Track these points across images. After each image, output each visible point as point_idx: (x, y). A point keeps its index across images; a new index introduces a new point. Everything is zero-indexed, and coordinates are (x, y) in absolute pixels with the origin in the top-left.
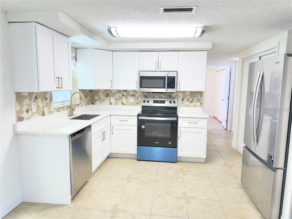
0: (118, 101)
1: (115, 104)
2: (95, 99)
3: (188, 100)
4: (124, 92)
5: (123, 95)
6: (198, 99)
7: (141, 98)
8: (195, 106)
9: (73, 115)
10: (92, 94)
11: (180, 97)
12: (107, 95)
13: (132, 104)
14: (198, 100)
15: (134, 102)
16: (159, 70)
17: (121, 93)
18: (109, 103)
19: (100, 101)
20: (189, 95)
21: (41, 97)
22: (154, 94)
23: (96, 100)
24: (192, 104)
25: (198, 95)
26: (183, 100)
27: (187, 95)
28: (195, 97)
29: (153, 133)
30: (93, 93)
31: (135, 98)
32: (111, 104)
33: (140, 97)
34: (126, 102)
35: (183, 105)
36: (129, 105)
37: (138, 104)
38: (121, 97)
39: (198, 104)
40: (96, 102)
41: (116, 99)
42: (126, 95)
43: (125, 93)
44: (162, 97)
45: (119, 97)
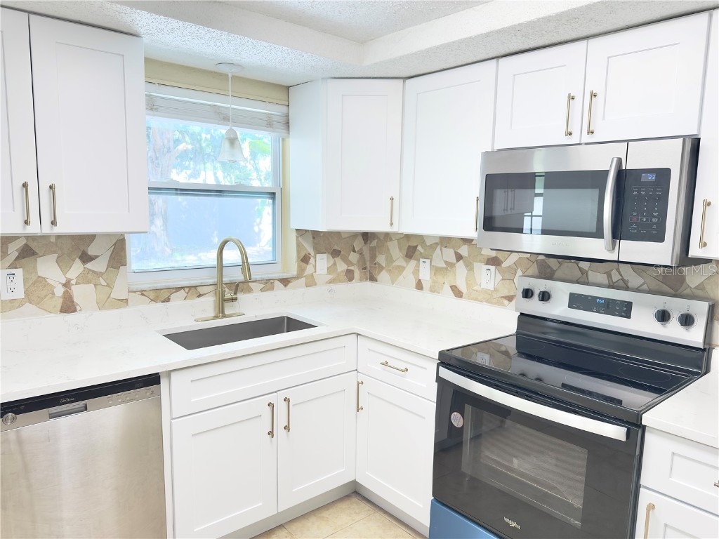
0: (440, 279)
1: (432, 290)
2: (379, 264)
4: (461, 242)
5: (459, 257)
7: (525, 274)
9: (223, 317)
10: (371, 245)
12: (411, 253)
13: (488, 298)
15: (496, 290)
16: (586, 138)
17: (453, 248)
18: (414, 284)
19: (389, 271)
21: (55, 252)
23: (381, 268)
29: (515, 461)
30: (374, 243)
31: (502, 272)
32: (419, 286)
33: (519, 273)
34: (467, 283)
36: (476, 299)
37: (509, 299)
38: (450, 265)
40: (379, 273)
41: (436, 270)
42: (469, 255)
43: (464, 250)
44: (625, 282)
45: (446, 262)
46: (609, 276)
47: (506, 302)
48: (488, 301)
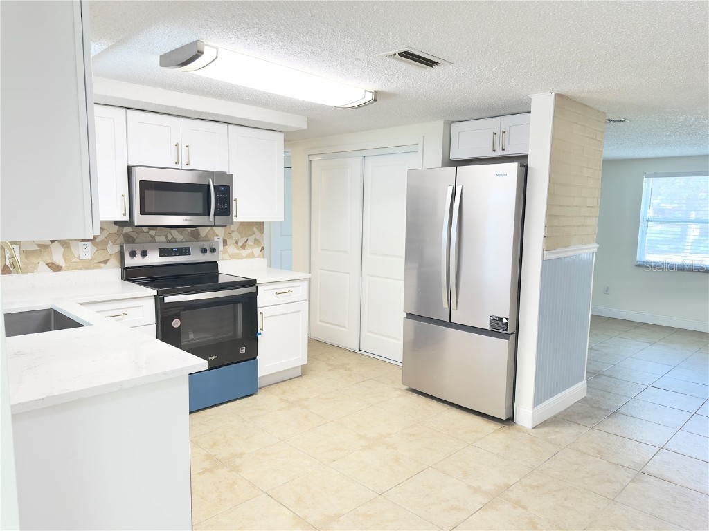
0: (34, 260)
3: (237, 242)
6: (255, 239)
7: (114, 244)
8: (251, 256)
11: (217, 236)
13: (87, 265)
14: (257, 241)
15: (93, 258)
20: (239, 231)
22: (152, 232)
24: (245, 252)
25: (255, 229)
26: (225, 242)
27: (233, 231)
28: (250, 236)
31: (96, 245)
32: (6, 270)
33: (110, 244)
34: (65, 259)
35: (226, 256)
36: (76, 269)
37: (105, 262)
38: (46, 247)
39: (257, 251)
44: (175, 239)
45: (38, 245)
46: (166, 237)
47: (102, 265)
48: (87, 268)
